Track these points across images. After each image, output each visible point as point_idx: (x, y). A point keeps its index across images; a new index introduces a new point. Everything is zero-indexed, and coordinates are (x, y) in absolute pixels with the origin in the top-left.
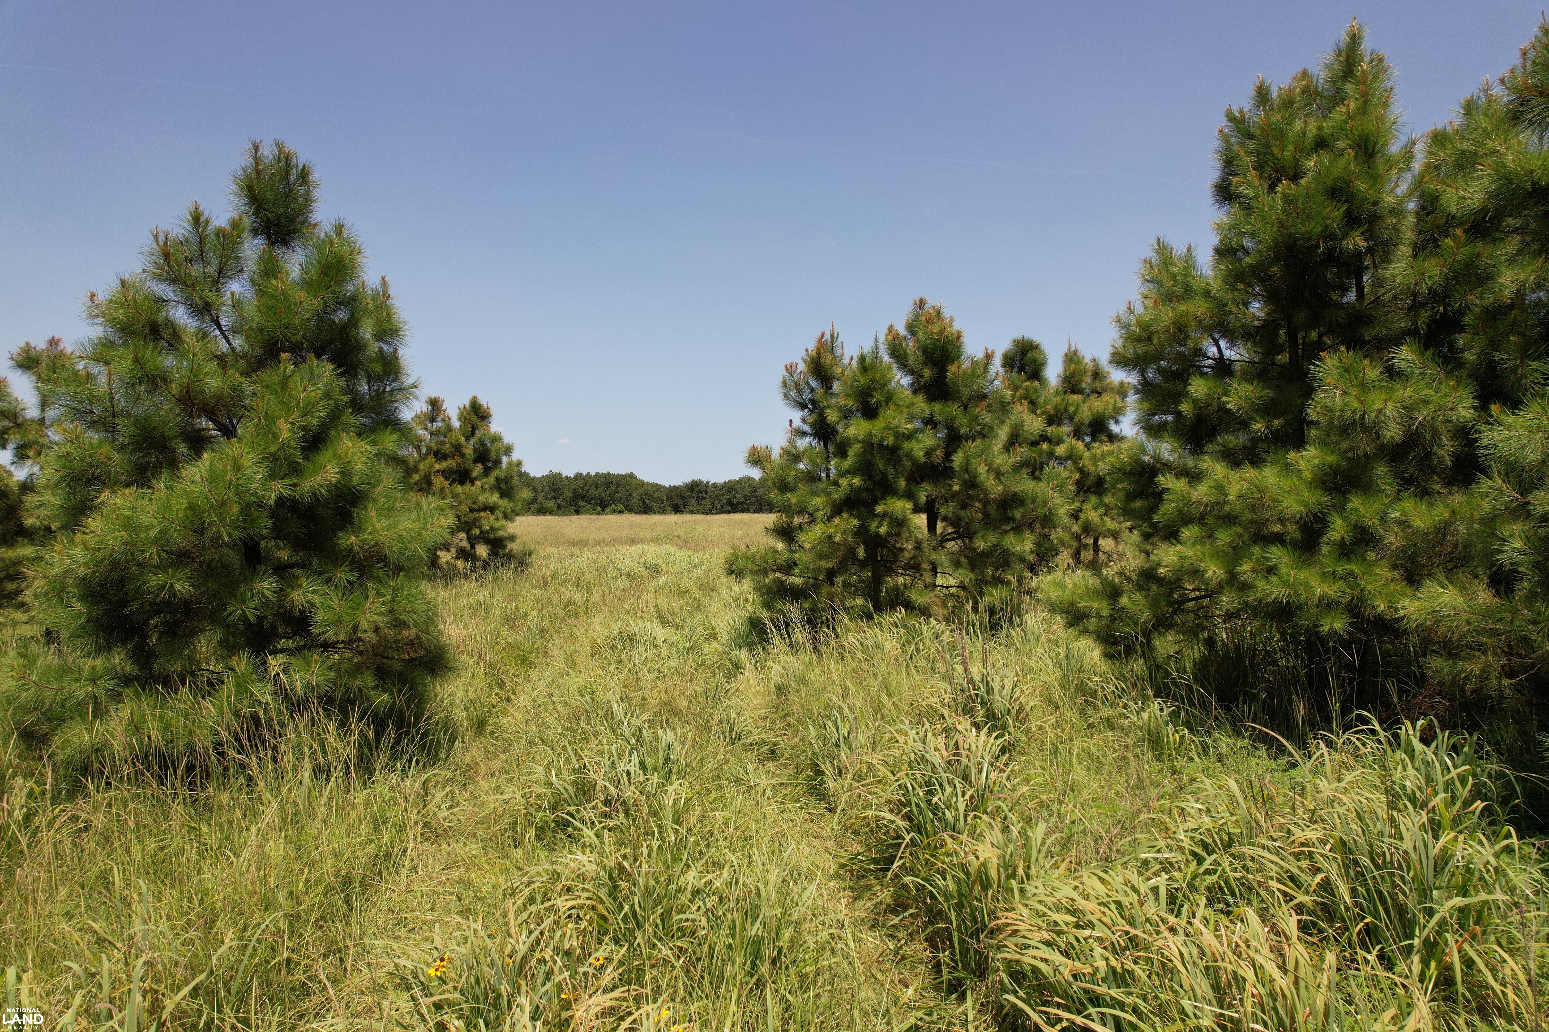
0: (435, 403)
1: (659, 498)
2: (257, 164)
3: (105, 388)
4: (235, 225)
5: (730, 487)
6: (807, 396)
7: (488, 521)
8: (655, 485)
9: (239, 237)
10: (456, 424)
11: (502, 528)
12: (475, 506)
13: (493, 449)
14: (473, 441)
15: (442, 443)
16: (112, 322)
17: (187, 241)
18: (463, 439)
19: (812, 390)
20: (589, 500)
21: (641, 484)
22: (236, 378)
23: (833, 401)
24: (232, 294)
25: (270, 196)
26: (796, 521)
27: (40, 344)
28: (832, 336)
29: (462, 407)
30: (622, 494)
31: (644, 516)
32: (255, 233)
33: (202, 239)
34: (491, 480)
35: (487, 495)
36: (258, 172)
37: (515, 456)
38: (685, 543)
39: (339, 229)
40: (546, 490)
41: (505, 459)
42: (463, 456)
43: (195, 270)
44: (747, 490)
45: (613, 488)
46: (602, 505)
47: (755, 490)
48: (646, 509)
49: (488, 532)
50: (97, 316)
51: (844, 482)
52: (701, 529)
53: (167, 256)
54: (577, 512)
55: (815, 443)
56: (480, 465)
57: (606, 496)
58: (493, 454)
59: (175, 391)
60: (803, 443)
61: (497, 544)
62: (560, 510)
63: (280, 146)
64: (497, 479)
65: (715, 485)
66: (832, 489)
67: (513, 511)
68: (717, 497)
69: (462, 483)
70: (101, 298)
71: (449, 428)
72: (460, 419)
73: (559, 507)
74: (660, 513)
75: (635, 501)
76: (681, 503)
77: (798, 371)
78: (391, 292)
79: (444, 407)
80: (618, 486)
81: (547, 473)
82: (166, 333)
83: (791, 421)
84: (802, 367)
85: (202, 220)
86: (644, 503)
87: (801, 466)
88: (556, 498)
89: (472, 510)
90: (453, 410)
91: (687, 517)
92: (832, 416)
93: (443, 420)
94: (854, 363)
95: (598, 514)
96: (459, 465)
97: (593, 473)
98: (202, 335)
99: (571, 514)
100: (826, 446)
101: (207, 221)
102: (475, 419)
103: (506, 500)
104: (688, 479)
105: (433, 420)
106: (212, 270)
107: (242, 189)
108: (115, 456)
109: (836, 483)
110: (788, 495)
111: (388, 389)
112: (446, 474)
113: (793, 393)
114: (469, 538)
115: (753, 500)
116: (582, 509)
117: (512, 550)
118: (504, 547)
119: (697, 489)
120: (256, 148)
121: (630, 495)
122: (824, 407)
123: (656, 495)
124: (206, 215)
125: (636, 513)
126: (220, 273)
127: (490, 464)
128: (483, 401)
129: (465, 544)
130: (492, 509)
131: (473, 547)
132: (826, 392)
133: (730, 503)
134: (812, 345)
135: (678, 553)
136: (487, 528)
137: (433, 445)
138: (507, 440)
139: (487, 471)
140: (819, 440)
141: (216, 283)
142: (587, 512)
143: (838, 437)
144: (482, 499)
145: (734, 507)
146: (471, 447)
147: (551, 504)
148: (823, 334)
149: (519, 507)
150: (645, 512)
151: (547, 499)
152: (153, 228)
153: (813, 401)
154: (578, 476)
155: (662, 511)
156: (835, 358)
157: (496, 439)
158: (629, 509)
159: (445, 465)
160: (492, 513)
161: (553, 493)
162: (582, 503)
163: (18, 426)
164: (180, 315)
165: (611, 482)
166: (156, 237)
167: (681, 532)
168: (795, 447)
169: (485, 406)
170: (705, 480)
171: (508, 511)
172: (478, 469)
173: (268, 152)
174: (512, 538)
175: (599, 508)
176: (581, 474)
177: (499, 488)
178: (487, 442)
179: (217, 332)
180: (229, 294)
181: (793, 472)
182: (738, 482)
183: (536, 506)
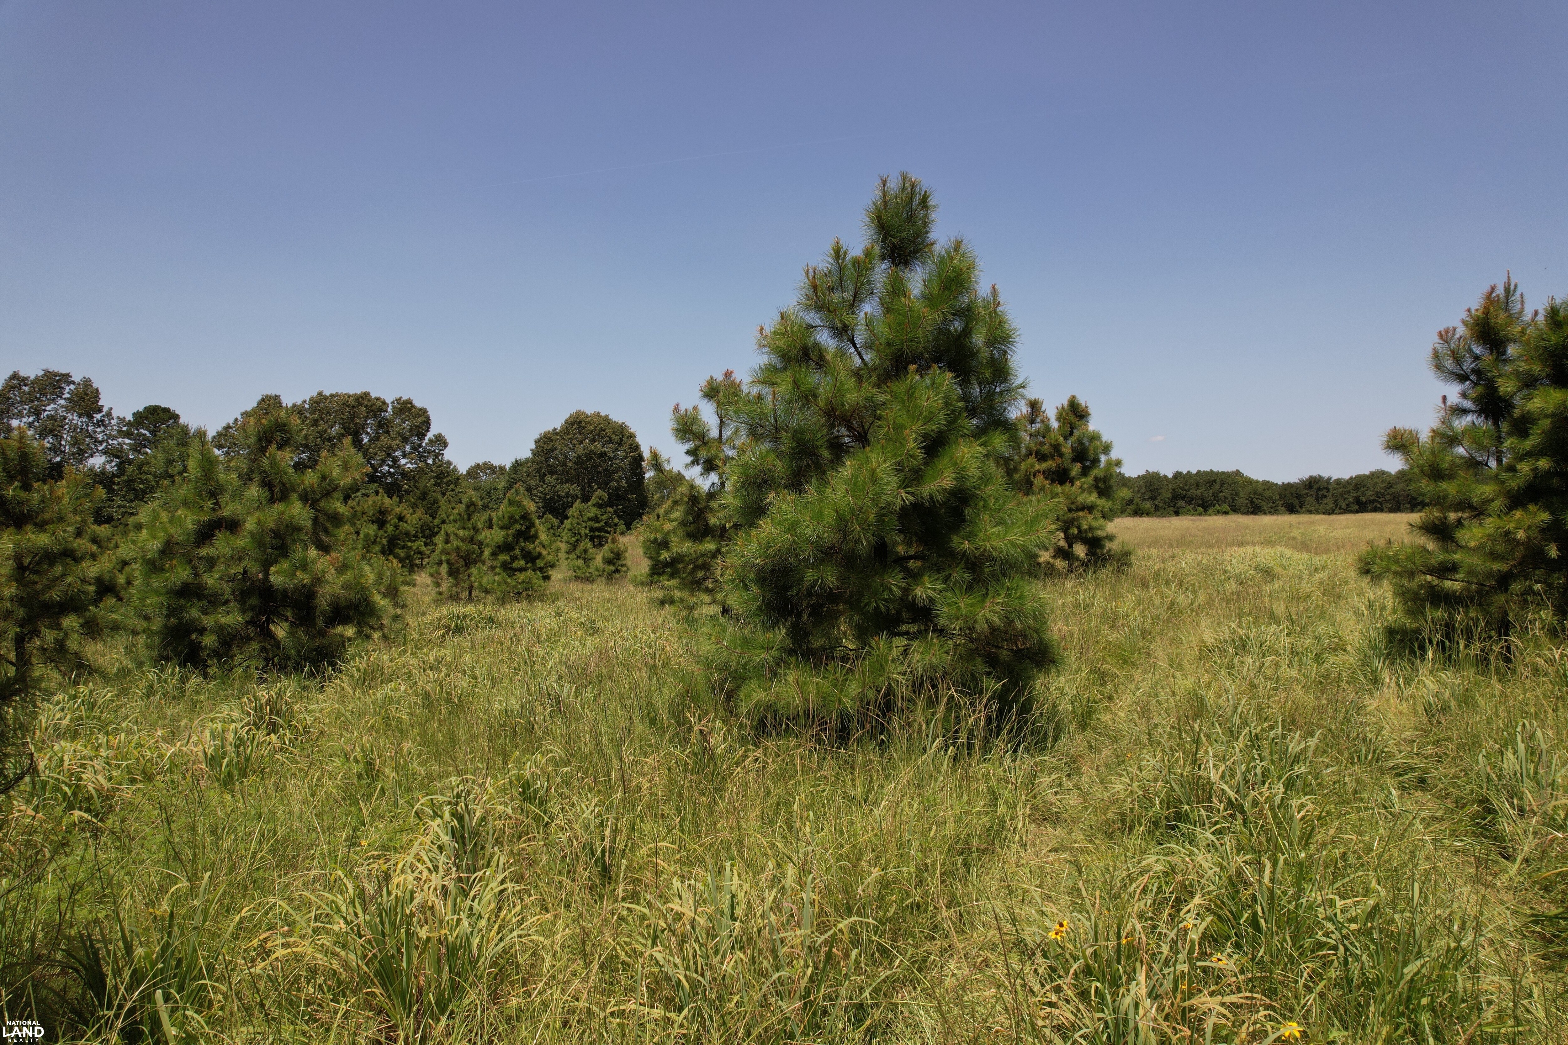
0: (1034, 406)
1: (1270, 497)
2: (884, 196)
3: (770, 406)
4: (868, 253)
5: (1358, 483)
6: (1468, 365)
7: (1087, 521)
8: (1266, 483)
9: (871, 263)
10: (1055, 424)
11: (1101, 528)
12: (1073, 506)
13: (1091, 448)
14: (1072, 440)
15: (1042, 444)
16: (776, 350)
17: (830, 272)
18: (1062, 439)
19: (1476, 358)
20: (1190, 500)
21: (1249, 482)
22: (869, 389)
23: (1508, 369)
24: (866, 314)
25: (896, 222)
26: (1452, 516)
27: (719, 377)
28: (1507, 290)
29: (1060, 406)
30: (1226, 493)
31: (1252, 516)
32: (883, 258)
33: (841, 269)
34: (1090, 479)
35: (1086, 495)
36: (885, 203)
37: (1114, 455)
38: (1304, 546)
39: (958, 246)
40: (1143, 491)
41: (1103, 458)
42: (1061, 455)
43: (836, 297)
44: (1380, 487)
45: (1217, 487)
46: (1204, 506)
47: (1390, 486)
48: (1255, 509)
49: (1086, 531)
50: (764, 346)
51: (1524, 467)
52: (1321, 530)
53: (815, 287)
54: (1177, 513)
55: (1480, 421)
56: (1079, 465)
57: (1208, 495)
58: (1091, 453)
59: (821, 404)
60: (1461, 423)
61: (1094, 544)
62: (1158, 511)
63: (904, 178)
64: (1096, 479)
65: (1338, 482)
66: (1506, 476)
67: (1111, 510)
68: (1342, 495)
69: (1062, 483)
70: (768, 331)
71: (1048, 429)
72: (1058, 419)
73: (1157, 508)
74: (1270, 513)
75: (1241, 501)
76: (1296, 502)
77: (1458, 336)
78: (1001, 299)
79: (1043, 409)
80: (1223, 484)
81: (1143, 472)
82: (814, 355)
83: (1444, 398)
84: (1461, 331)
85: (842, 252)
86: (1252, 502)
87: (1460, 450)
88: (1153, 498)
89: (1070, 510)
90: (1051, 411)
91: (1304, 518)
92: (1506, 386)
93: (1042, 421)
94: (1541, 318)
95: (1200, 515)
96: (1058, 466)
97: (1194, 471)
98: (841, 354)
99: (1170, 515)
100: (1496, 423)
101: (846, 253)
102: (1073, 418)
103: (1104, 500)
104: (1305, 475)
105: (1032, 422)
106: (848, 295)
107: (872, 219)
108: (778, 463)
109: (1512, 469)
110: (1444, 485)
111: (998, 390)
112: (1047, 474)
113: (1449, 363)
114: (1067, 538)
115: (1388, 497)
116: (1181, 510)
117: (1110, 550)
118: (1102, 547)
119: (1315, 487)
120: (884, 183)
121: (1237, 494)
122: (1494, 377)
123: (1268, 494)
124: (844, 248)
125: (1243, 513)
126: (855, 296)
127: (1088, 463)
128: (1082, 400)
129: (1062, 543)
130: (1090, 509)
131: (1070, 546)
132: (1497, 359)
133: (1357, 501)
134: (1476, 303)
135: (1297, 556)
136: (1086, 527)
137: (1032, 445)
138: (1105, 438)
139: (1085, 472)
140: (1486, 418)
141: (852, 306)
142: (1187, 513)
143: (1517, 413)
144: (1080, 499)
145: (1361, 506)
146: (1069, 446)
147: (1148, 505)
148: (1493, 289)
149: (1118, 506)
150: (1254, 513)
151: (1144, 500)
152: (805, 267)
153: (1478, 372)
154: (1178, 475)
155: (1274, 511)
156: (1510, 316)
157: (1095, 437)
158: (1235, 510)
159: (1045, 465)
160: (1090, 513)
161: (1149, 494)
162: (1181, 503)
163: (705, 444)
164: (825, 339)
165: (1215, 481)
166: (807, 273)
167: (1295, 533)
168: (1451, 428)
169: (1083, 404)
170: (1325, 475)
171: (1106, 510)
172: (1076, 469)
173: (894, 185)
174: (1111, 538)
175: (1200, 509)
176: (1181, 473)
177: (1097, 487)
178: (1085, 441)
179: (852, 350)
180: (862, 315)
181: (1449, 458)
182: (1368, 477)
183: (1132, 507)
